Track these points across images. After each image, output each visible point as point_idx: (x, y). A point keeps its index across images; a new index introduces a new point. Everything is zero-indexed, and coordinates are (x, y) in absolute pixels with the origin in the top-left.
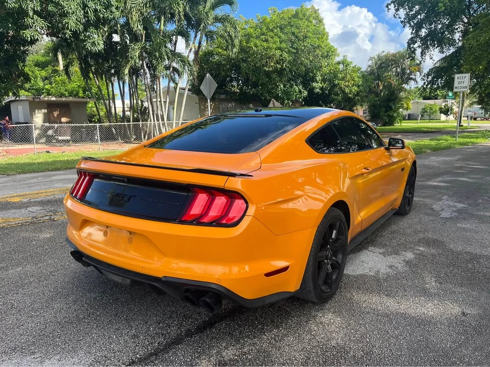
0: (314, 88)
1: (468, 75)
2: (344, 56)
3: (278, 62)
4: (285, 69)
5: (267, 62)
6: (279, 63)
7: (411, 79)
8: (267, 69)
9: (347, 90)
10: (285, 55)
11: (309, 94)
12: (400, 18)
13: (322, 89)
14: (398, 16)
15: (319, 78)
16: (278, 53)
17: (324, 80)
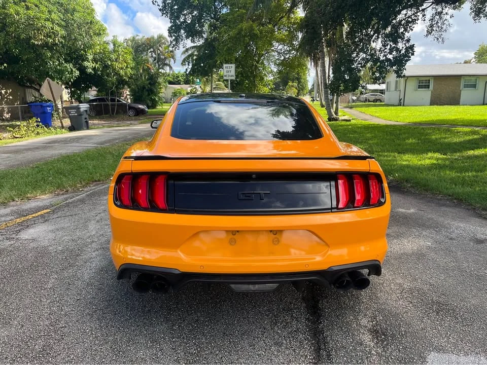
0: (86, 68)
1: (233, 66)
2: (114, 37)
3: (48, 36)
4: (57, 44)
5: (35, 33)
6: (50, 37)
7: (166, 65)
8: (36, 43)
9: (122, 72)
10: (57, 28)
11: (81, 74)
12: (158, 5)
13: (94, 69)
14: (156, 4)
15: (90, 57)
16: (49, 24)
17: (95, 60)
